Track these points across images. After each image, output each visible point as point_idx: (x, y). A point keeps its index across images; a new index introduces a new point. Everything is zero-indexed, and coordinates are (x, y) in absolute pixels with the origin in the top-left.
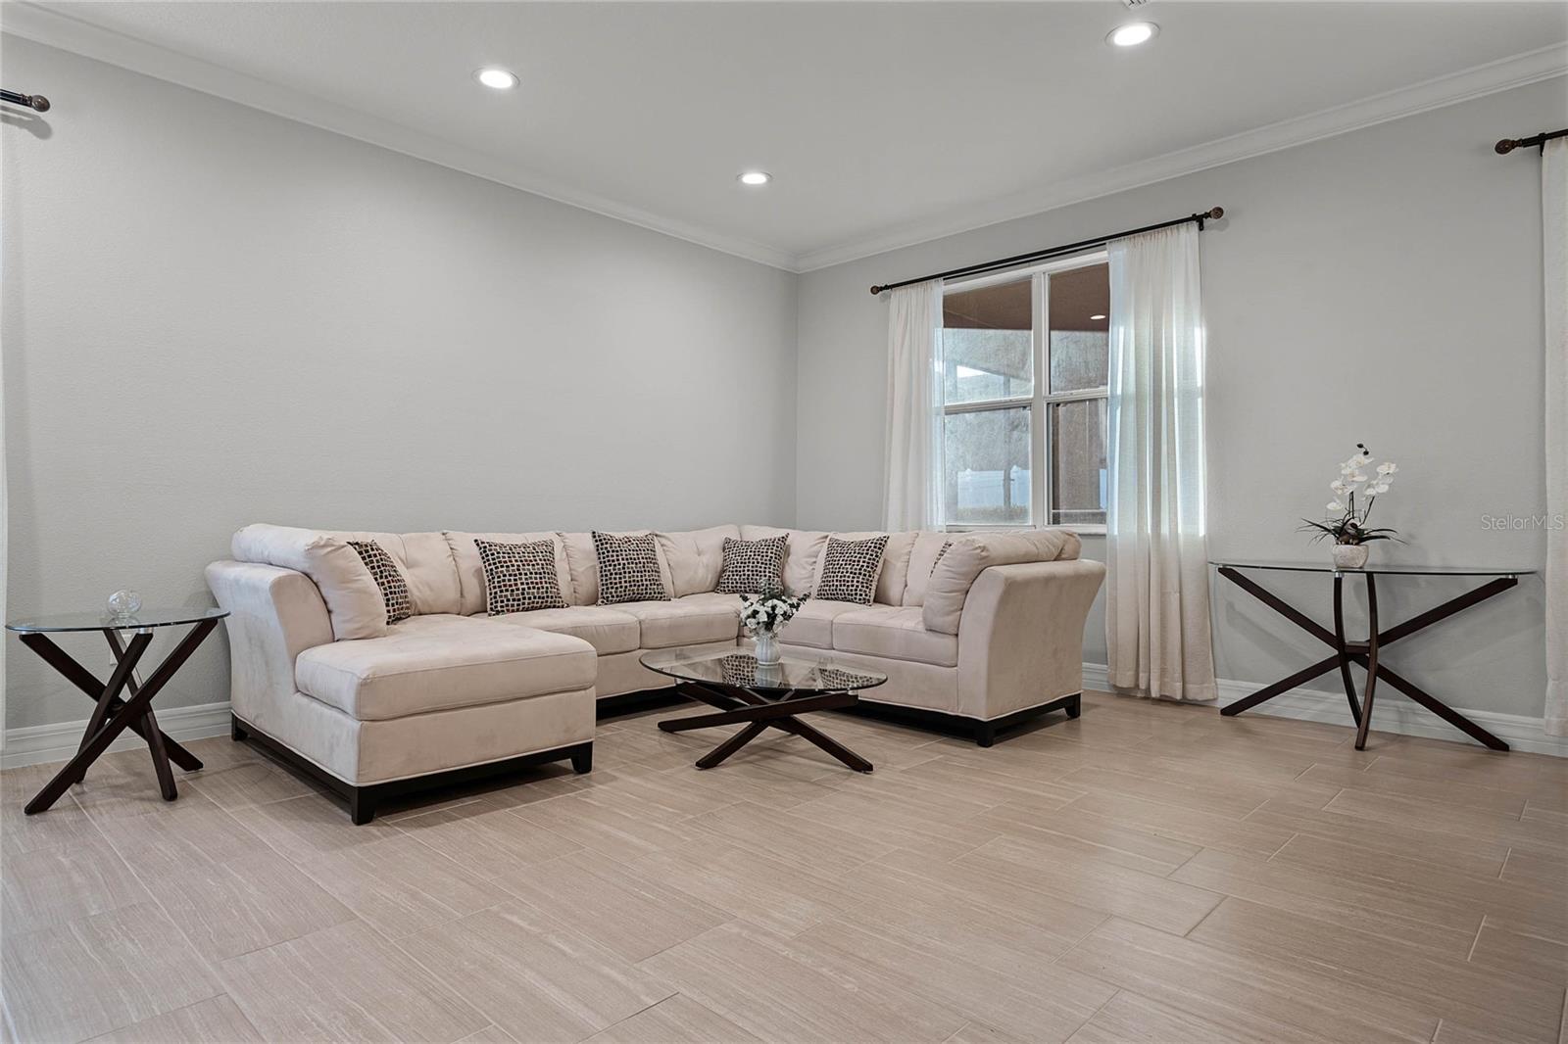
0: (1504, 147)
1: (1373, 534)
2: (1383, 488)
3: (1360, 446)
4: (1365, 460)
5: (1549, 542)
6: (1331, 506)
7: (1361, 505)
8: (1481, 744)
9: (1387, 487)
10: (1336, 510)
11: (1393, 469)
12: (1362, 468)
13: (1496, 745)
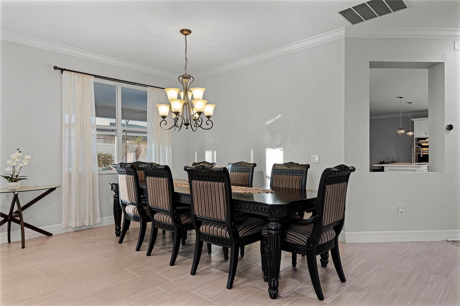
0: (56, 68)
1: (22, 178)
2: (26, 163)
3: (18, 149)
4: (21, 154)
5: (63, 176)
6: (7, 169)
7: (17, 169)
8: (46, 236)
9: (27, 163)
10: (9, 171)
11: (29, 157)
12: (19, 157)
13: (49, 235)
